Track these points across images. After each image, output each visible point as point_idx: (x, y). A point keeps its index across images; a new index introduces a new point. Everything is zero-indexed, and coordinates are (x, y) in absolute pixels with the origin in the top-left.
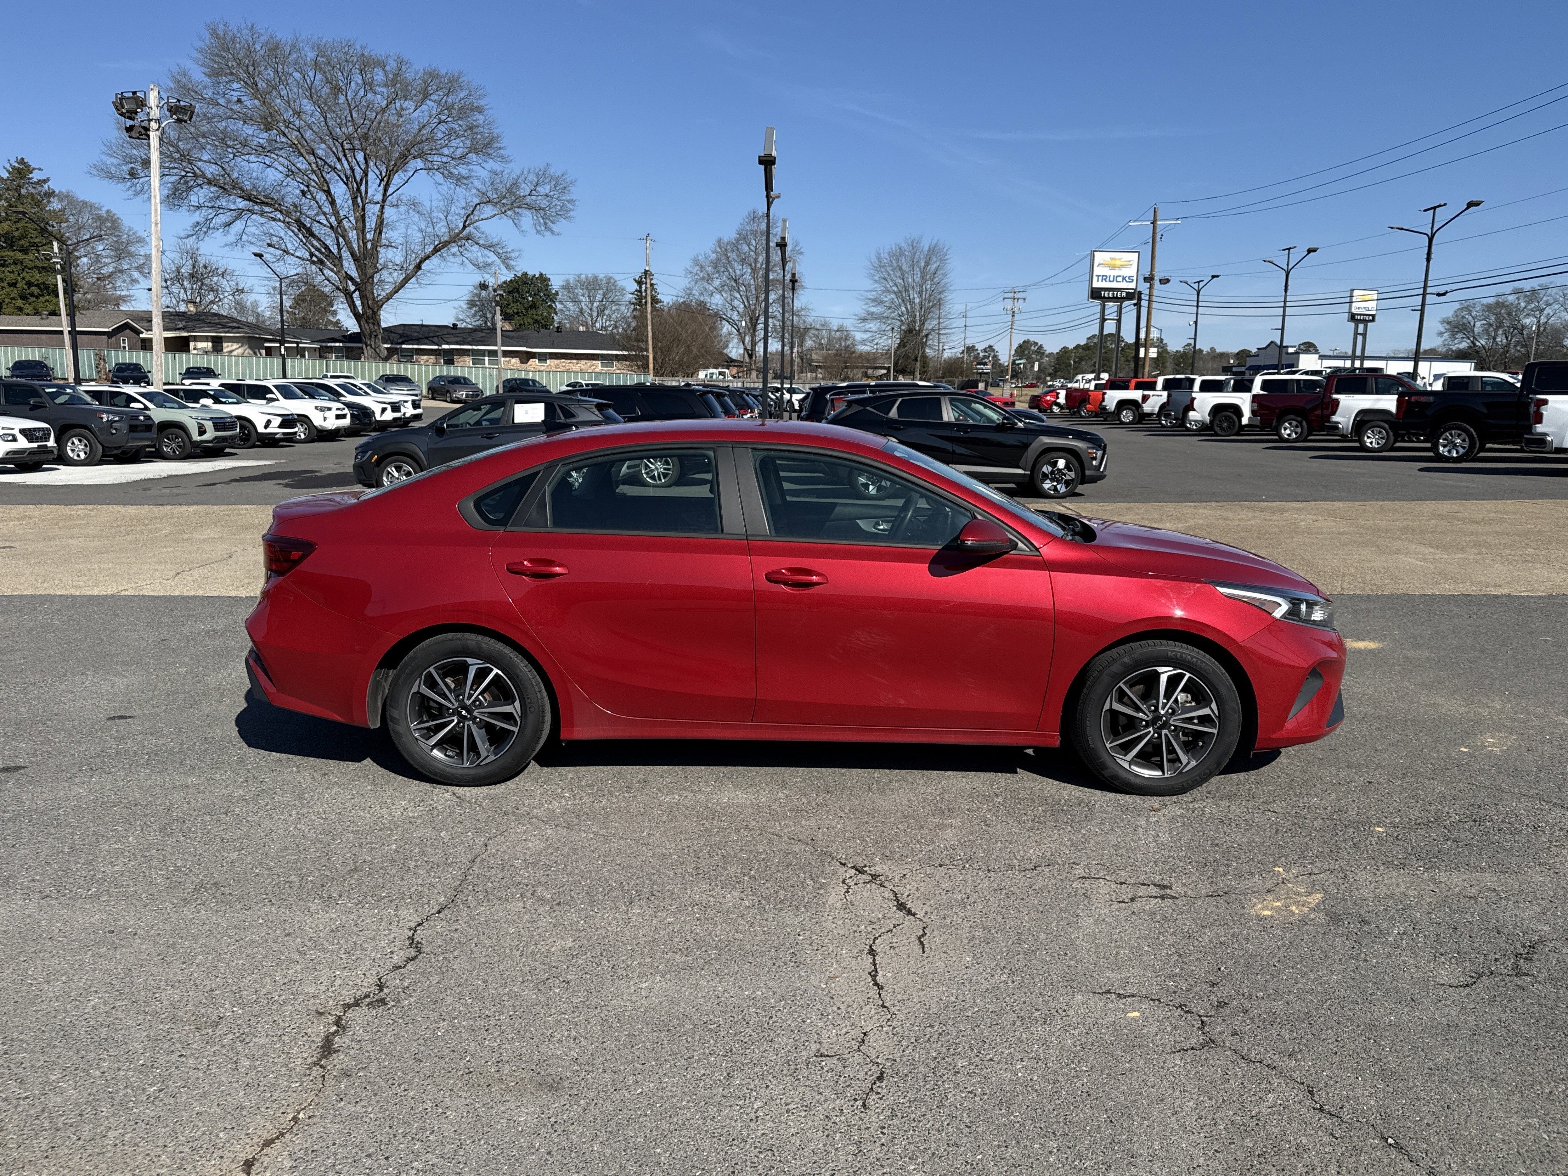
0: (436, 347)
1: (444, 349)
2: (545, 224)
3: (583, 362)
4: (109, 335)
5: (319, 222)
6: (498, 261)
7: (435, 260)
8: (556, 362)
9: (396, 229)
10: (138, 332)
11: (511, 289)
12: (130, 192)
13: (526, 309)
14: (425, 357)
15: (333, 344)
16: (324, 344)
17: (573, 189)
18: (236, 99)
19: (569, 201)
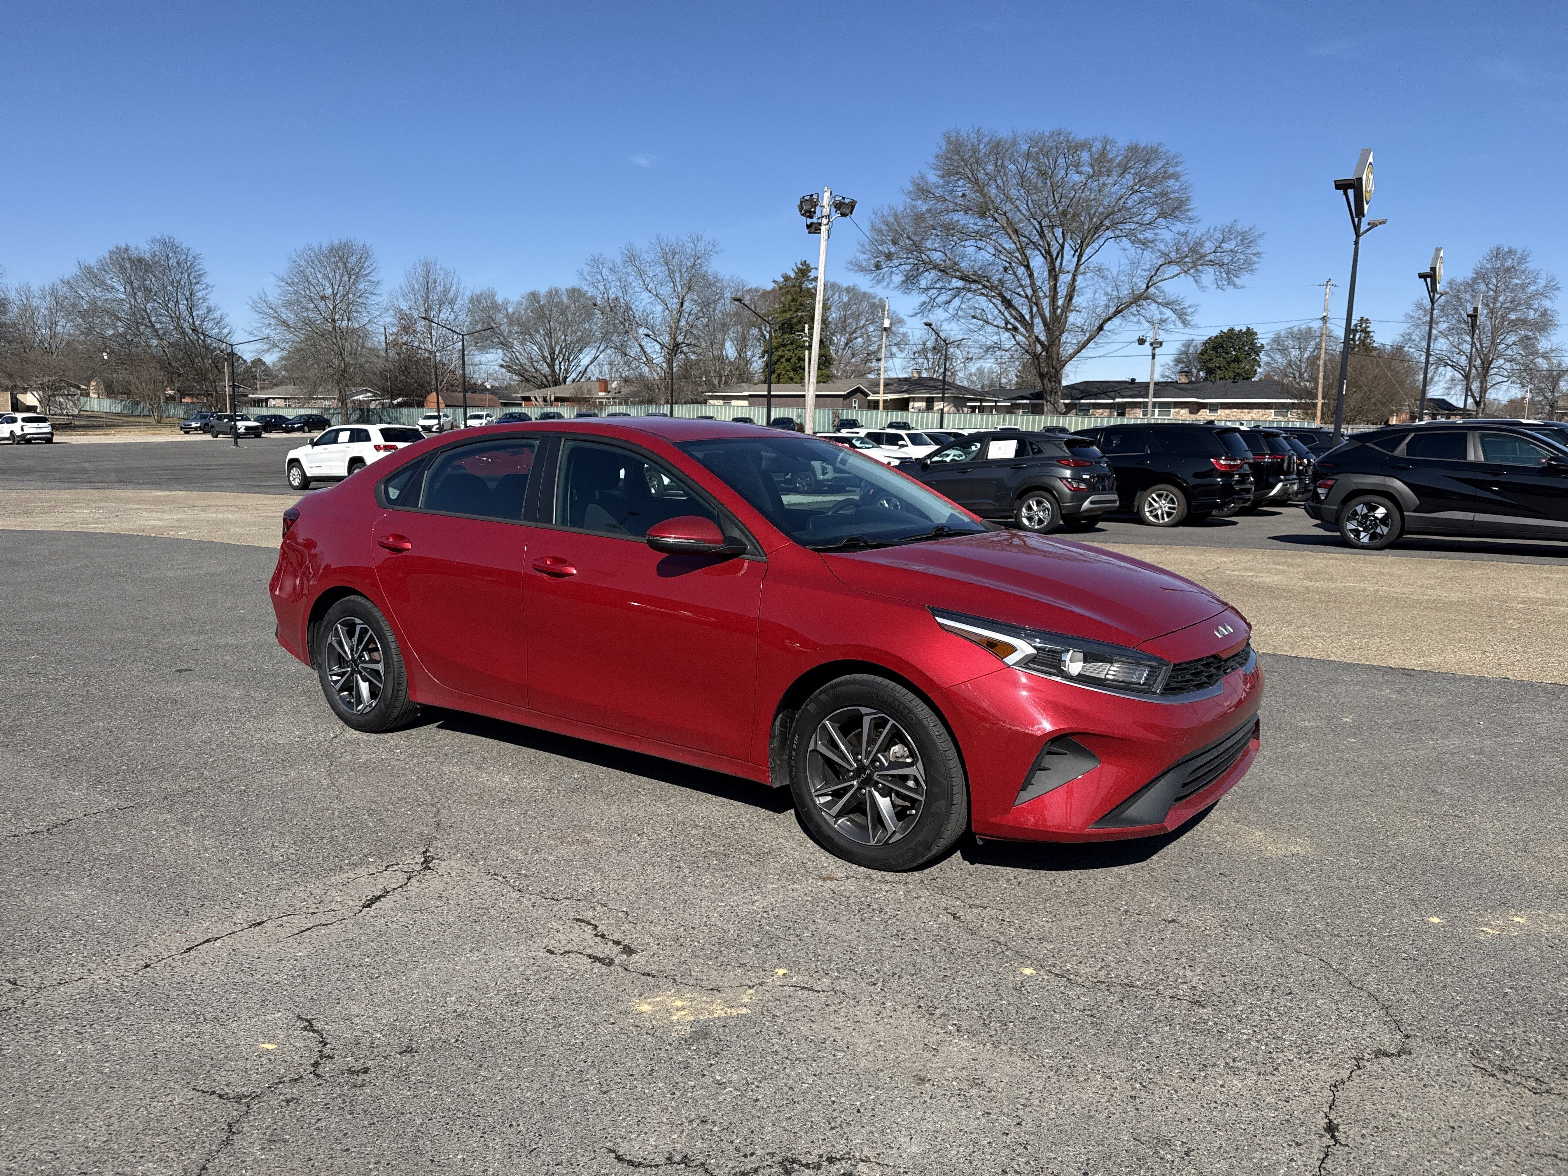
0: (1111, 401)
1: (1118, 403)
2: (1229, 278)
3: (1255, 411)
4: (845, 397)
5: (1018, 294)
6: (1174, 317)
7: (1116, 321)
8: (1227, 411)
9: (1083, 295)
10: (867, 395)
11: (1215, 345)
12: (875, 281)
13: (1229, 364)
14: (1100, 411)
15: (1021, 401)
16: (1014, 402)
17: (1260, 242)
18: (961, 194)
19: (1254, 254)
